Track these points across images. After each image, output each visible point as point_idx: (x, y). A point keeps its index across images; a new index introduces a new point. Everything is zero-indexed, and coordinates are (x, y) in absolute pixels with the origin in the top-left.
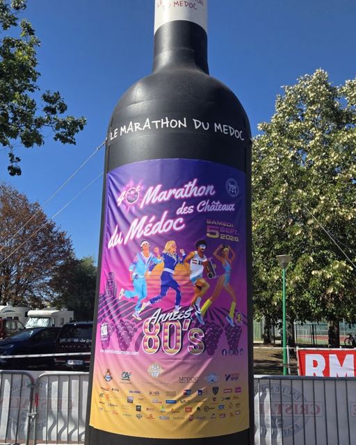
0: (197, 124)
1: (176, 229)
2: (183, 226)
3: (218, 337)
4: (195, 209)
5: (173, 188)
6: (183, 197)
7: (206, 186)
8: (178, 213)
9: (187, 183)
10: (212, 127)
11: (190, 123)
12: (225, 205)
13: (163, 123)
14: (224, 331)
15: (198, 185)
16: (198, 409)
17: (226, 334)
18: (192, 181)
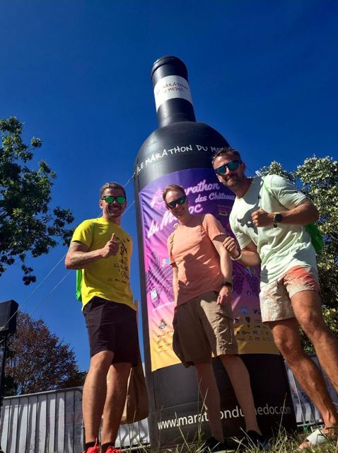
0: (199, 148)
1: (196, 211)
2: (201, 209)
3: (242, 281)
4: (208, 198)
5: (190, 187)
6: (198, 191)
7: (212, 183)
8: (196, 202)
9: (199, 183)
10: (209, 149)
11: (194, 148)
12: (228, 196)
13: (176, 150)
14: (246, 279)
15: (207, 183)
16: (238, 332)
17: (248, 280)
18: (202, 181)
